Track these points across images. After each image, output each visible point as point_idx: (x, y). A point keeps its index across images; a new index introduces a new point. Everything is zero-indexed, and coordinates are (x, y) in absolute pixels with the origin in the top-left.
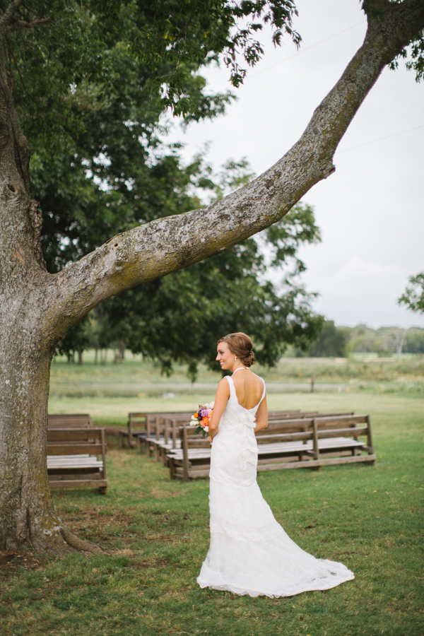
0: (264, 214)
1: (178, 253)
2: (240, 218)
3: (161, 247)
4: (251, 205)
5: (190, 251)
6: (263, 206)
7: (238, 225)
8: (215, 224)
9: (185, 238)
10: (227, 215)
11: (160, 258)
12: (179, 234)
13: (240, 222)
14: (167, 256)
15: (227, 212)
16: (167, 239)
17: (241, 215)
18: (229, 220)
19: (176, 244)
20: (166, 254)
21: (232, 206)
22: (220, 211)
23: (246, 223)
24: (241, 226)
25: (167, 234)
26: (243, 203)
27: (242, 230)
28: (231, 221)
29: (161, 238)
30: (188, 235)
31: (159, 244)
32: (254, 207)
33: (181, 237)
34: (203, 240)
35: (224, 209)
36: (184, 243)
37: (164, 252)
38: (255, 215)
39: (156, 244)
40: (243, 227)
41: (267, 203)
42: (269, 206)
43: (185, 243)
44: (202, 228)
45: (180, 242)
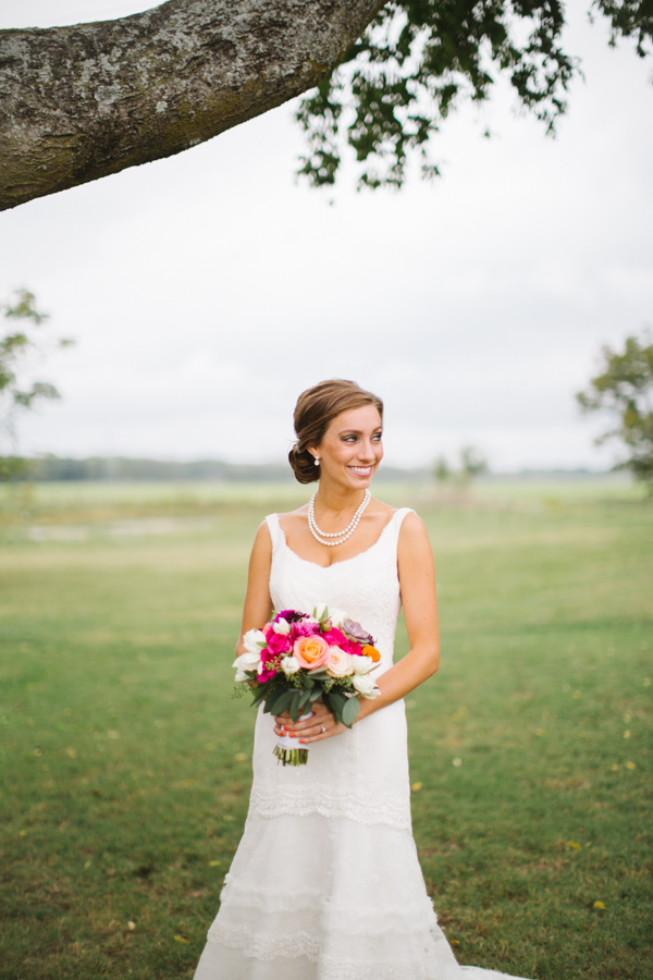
0: (312, 57)
1: (82, 139)
2: (260, 56)
3: (27, 114)
4: (284, 25)
5: (119, 138)
6: (311, 33)
7: (254, 76)
8: (197, 63)
9: (108, 94)
10: (227, 42)
11: (26, 148)
12: (85, 79)
13: (259, 68)
14: (49, 143)
15: (226, 32)
16: (49, 90)
17: (262, 48)
18: (233, 58)
19: (79, 111)
20: (48, 136)
21: (238, 18)
22: (205, 27)
23: (272, 74)
24: (261, 81)
25: (45, 75)
26: (266, 15)
27: (259, 93)
28: (240, 63)
29: (24, 85)
30: (116, 87)
31: (21, 105)
32: (291, 31)
33: (93, 90)
34: (161, 107)
35: (215, 23)
36: (105, 107)
37: (35, 133)
38: (294, 53)
39: (12, 103)
40: (264, 84)
41: (323, 27)
42: (325, 36)
43: (107, 110)
44: (158, 70)
45: (94, 105)
